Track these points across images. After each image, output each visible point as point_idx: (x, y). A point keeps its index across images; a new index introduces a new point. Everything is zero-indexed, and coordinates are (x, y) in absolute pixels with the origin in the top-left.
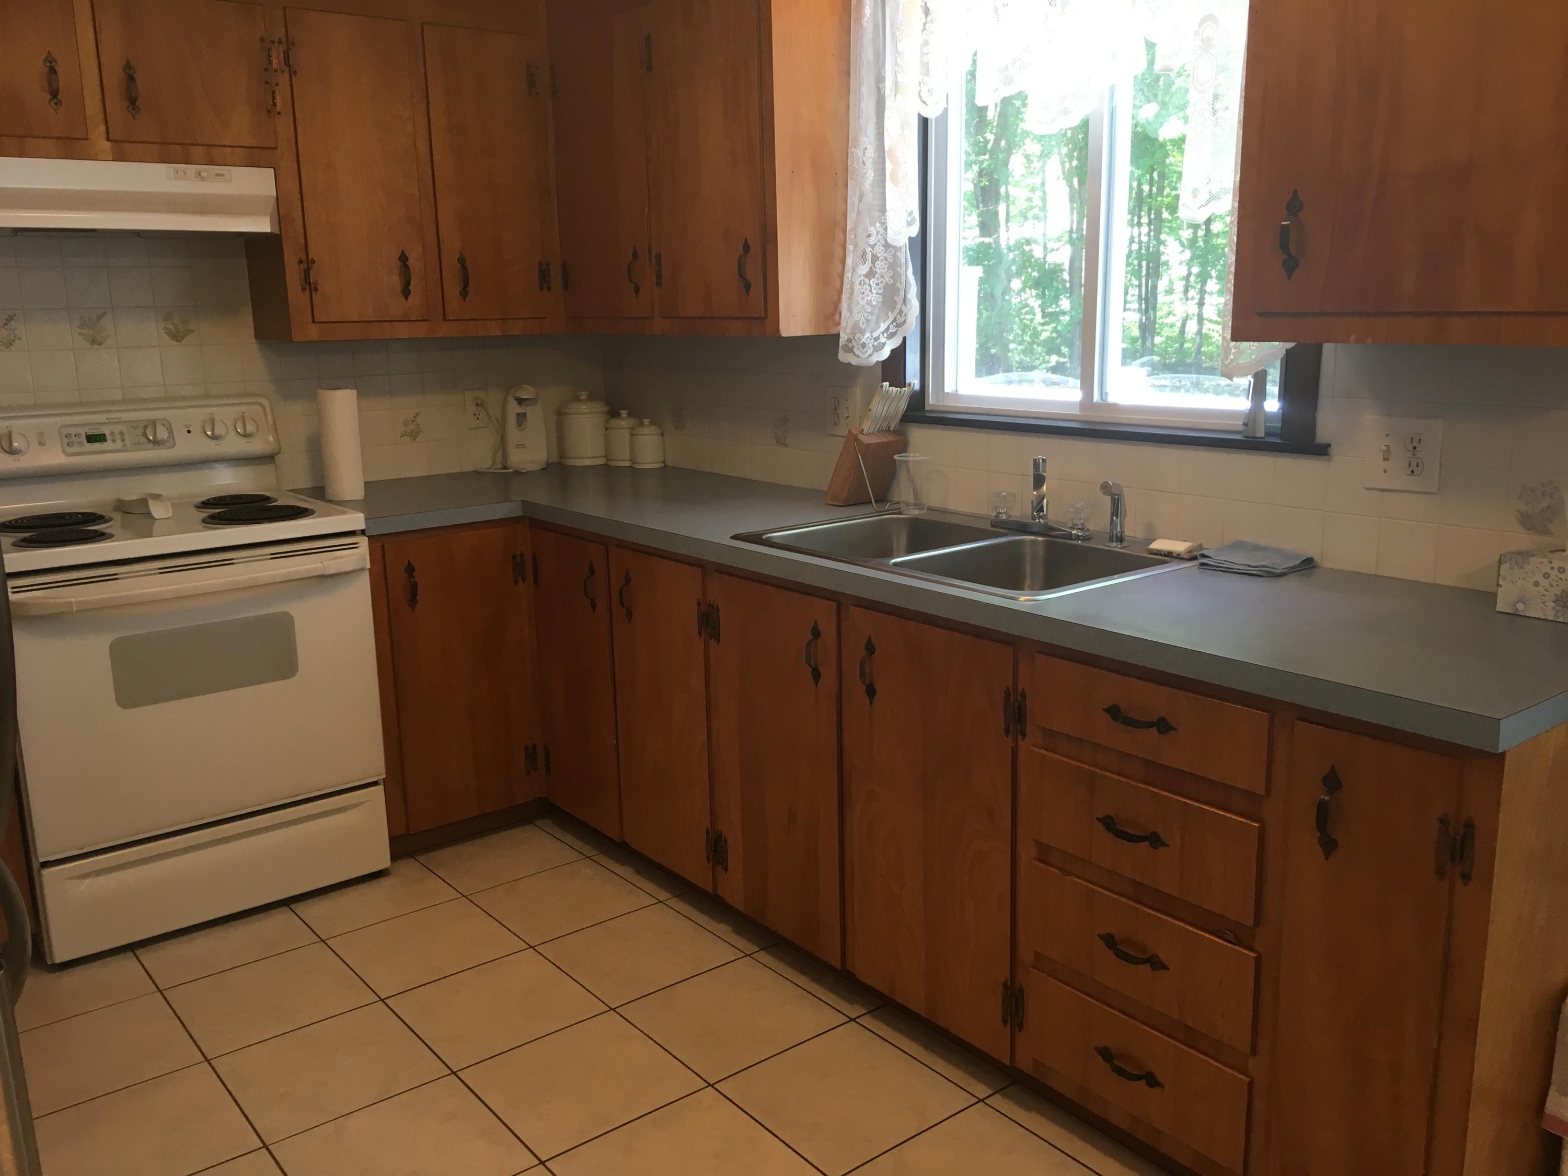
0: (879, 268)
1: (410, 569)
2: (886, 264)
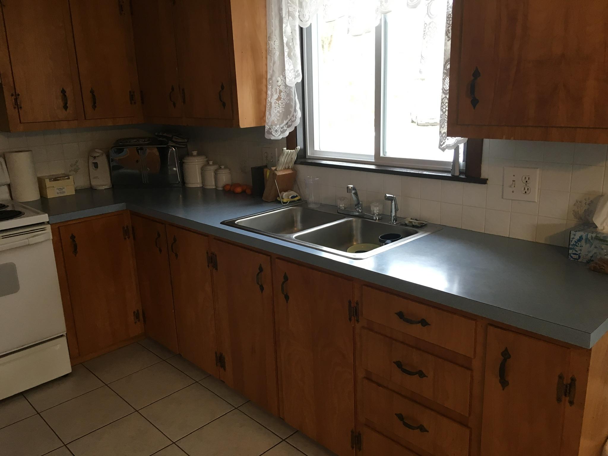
0: (283, 96)
1: (73, 237)
2: (286, 94)
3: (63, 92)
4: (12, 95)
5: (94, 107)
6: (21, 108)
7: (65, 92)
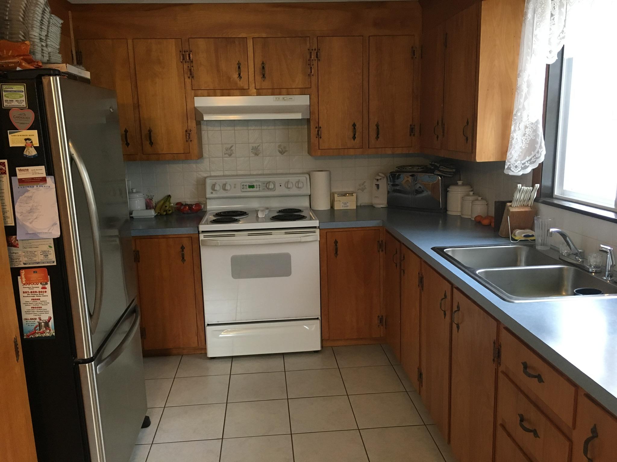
1: (336, 242)
3: (354, 125)
4: (316, 128)
5: (377, 137)
6: (321, 137)
7: (356, 126)
